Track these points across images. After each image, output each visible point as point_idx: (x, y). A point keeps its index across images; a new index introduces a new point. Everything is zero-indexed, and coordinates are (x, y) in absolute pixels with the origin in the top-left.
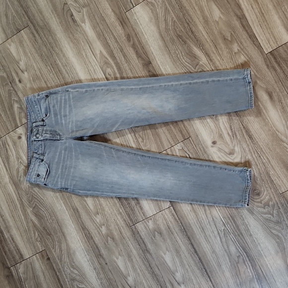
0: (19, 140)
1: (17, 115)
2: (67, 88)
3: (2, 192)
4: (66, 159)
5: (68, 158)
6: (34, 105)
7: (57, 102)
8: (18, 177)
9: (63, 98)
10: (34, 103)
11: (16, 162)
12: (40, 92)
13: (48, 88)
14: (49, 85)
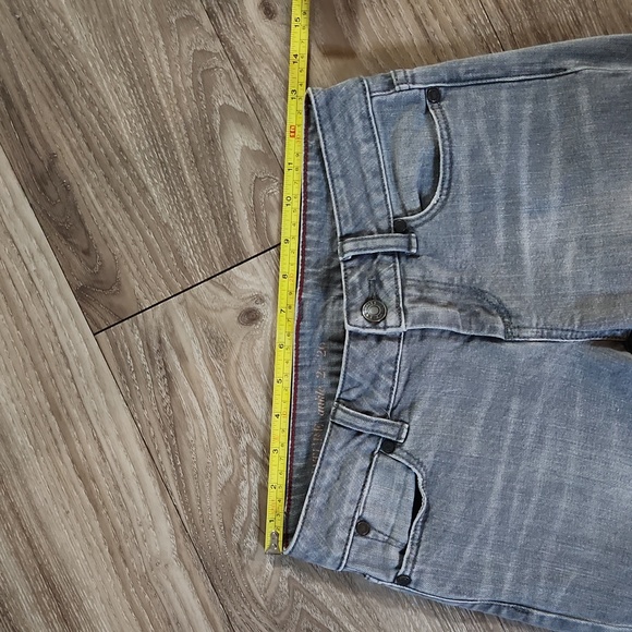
0: (245, 330)
1: (238, 196)
2: (557, 54)
3: (133, 609)
4: (529, 442)
5: (540, 440)
6: (360, 136)
7: (494, 128)
8: (227, 532)
9: (528, 109)
10: (359, 123)
11: (224, 450)
12: (394, 67)
13: (434, 52)
14: (441, 38)
